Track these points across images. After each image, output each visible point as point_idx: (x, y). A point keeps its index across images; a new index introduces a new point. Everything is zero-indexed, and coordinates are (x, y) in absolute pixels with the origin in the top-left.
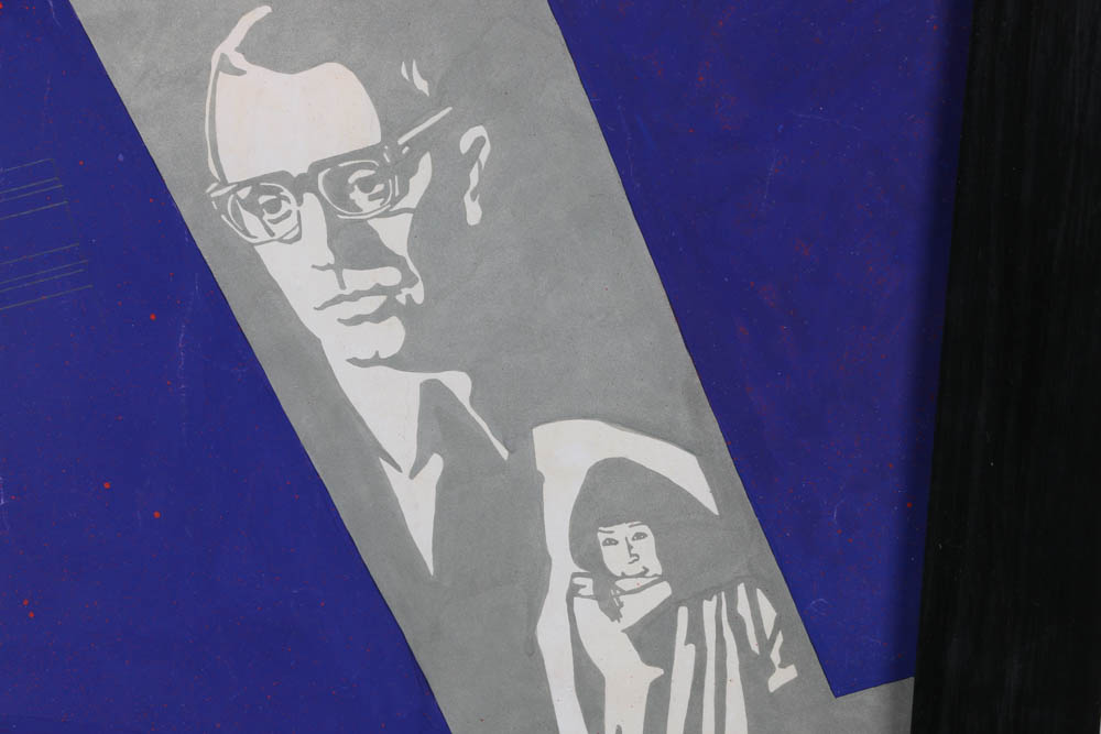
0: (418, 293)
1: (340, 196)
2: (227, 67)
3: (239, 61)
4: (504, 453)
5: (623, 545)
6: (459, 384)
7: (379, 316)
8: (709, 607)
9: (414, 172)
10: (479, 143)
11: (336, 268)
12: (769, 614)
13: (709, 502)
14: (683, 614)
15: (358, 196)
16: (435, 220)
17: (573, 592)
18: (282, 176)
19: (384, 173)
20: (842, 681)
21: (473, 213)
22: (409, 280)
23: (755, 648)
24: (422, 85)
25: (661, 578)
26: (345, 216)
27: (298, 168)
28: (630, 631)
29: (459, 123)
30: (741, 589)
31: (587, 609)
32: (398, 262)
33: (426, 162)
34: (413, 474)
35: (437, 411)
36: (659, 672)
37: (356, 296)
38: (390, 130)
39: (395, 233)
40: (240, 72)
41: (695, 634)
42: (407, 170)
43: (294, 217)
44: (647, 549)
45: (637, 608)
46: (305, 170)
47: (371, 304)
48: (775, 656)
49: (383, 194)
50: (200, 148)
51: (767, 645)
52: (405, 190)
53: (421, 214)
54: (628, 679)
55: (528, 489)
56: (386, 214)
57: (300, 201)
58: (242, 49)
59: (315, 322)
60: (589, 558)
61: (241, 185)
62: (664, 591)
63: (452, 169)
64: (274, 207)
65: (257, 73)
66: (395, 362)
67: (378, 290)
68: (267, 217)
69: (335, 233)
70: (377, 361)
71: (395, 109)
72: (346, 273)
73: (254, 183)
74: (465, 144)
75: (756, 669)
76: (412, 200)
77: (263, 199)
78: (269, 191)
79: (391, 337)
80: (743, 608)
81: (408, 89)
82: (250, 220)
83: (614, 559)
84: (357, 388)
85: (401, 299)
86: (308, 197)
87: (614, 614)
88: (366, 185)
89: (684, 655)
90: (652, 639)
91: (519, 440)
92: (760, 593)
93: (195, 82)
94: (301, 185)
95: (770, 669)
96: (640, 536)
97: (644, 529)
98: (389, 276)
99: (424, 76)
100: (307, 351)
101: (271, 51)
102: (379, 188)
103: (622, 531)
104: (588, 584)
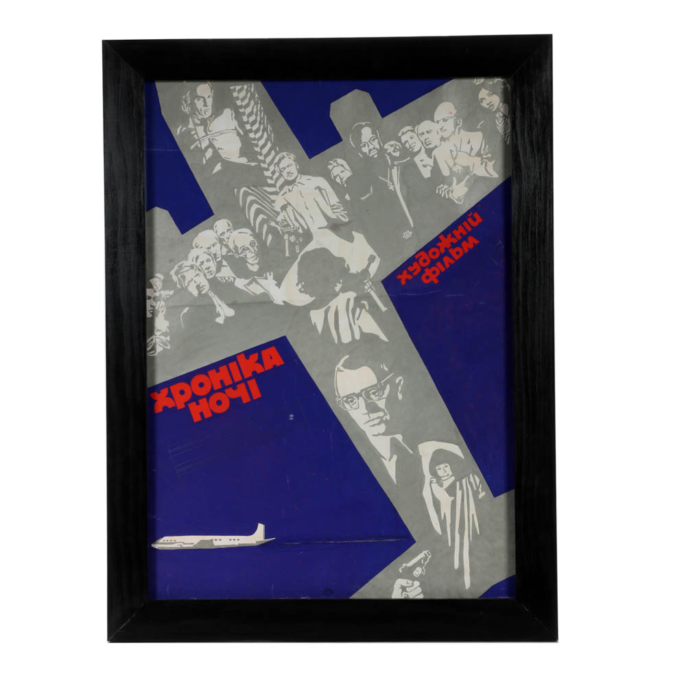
0: (388, 417)
1: (368, 397)
2: (339, 370)
3: (342, 368)
4: (412, 452)
5: (442, 469)
6: (399, 437)
7: (379, 424)
8: (464, 481)
9: (385, 389)
10: (401, 380)
11: (368, 414)
12: (478, 480)
13: (462, 456)
14: (458, 483)
15: (372, 396)
16: (391, 400)
17: (431, 482)
18: (354, 394)
19: (378, 390)
20: (496, 494)
21: (400, 397)
22: (385, 414)
23: (475, 489)
24: (386, 369)
25: (452, 476)
26: (369, 401)
27: (357, 391)
28: (446, 490)
29: (396, 376)
30: (471, 475)
31: (435, 486)
32: (383, 410)
33: (388, 387)
34: (390, 460)
35: (395, 446)
36: (453, 498)
37: (373, 420)
38: (379, 380)
39: (382, 404)
40: (343, 371)
41: (461, 488)
42: (383, 388)
43: (357, 403)
44: (448, 469)
45: (447, 484)
46: (359, 392)
47: (377, 421)
48: (480, 490)
49: (378, 395)
50: (333, 389)
51: (478, 488)
52: (383, 393)
53: (388, 399)
54: (446, 500)
55: (417, 460)
56: (379, 400)
57: (358, 399)
58: (342, 366)
59: (363, 427)
60: (434, 473)
61: (344, 397)
62: (453, 478)
63: (394, 387)
64: (352, 401)
65: (346, 371)
66: (383, 434)
67: (378, 418)
68: (351, 404)
69: (368, 406)
70: (379, 434)
71: (380, 375)
72: (370, 415)
73: (348, 397)
74: (397, 381)
75: (476, 494)
76: (385, 396)
77: (349, 400)
78: (350, 398)
79: (382, 428)
80: (472, 480)
81: (383, 370)
82: (346, 405)
83: (440, 473)
84: (374, 441)
85: (384, 419)
86: (360, 398)
87: (441, 486)
88: (374, 393)
89: (459, 493)
90: (451, 491)
91: (415, 449)
92: (476, 477)
93: (331, 374)
94: (358, 395)
95: (479, 493)
96: (446, 466)
97: (447, 465)
98: (381, 414)
99: (386, 366)
100: (362, 435)
101: (348, 365)
102: (377, 394)
103: (442, 466)
104: (435, 480)
